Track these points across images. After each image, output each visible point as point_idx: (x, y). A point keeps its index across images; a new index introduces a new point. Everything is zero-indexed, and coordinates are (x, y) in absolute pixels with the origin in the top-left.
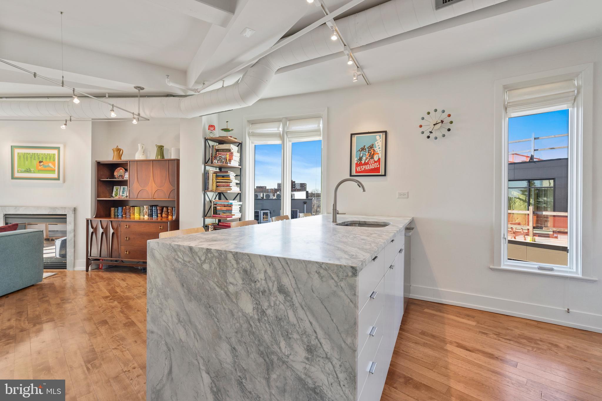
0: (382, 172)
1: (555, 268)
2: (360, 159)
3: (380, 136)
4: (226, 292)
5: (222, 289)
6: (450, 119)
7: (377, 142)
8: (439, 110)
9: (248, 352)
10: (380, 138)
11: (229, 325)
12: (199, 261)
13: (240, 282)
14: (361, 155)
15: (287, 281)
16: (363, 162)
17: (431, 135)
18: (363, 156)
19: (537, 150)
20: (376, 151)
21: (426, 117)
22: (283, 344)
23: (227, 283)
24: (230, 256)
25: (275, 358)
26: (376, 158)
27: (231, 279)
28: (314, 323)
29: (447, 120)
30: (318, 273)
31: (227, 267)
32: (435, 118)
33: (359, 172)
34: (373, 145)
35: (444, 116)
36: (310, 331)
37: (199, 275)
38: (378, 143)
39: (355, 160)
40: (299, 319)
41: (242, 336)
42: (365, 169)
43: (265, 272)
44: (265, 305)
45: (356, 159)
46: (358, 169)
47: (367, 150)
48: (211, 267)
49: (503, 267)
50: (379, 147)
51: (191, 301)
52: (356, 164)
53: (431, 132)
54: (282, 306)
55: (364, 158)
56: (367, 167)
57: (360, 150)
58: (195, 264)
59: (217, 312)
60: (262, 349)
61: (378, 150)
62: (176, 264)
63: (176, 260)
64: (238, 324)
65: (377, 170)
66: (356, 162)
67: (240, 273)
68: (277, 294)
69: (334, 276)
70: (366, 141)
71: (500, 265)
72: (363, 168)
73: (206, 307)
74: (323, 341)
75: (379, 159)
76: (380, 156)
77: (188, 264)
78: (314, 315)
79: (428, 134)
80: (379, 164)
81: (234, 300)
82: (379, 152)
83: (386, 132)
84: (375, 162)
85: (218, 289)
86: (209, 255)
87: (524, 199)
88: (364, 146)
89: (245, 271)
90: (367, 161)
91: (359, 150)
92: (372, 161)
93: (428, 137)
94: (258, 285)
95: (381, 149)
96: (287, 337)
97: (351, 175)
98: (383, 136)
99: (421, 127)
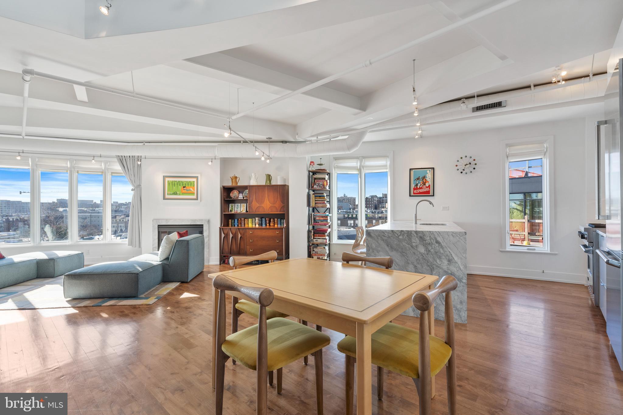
0: (431, 193)
1: (536, 249)
2: (417, 185)
3: (430, 171)
4: (411, 246)
5: (409, 244)
6: (475, 162)
7: (427, 175)
8: (468, 157)
9: (422, 266)
10: (430, 172)
11: (413, 258)
12: (397, 235)
13: (418, 241)
14: (417, 183)
15: (439, 239)
16: (418, 187)
19: (531, 167)
20: (427, 180)
21: (460, 160)
22: (438, 261)
23: (411, 242)
24: (413, 232)
25: (435, 266)
26: (427, 185)
27: (413, 241)
28: (451, 251)
29: (473, 163)
30: (452, 235)
31: (412, 236)
32: (467, 161)
33: (416, 194)
34: (425, 176)
35: (471, 160)
36: (449, 254)
37: (397, 241)
39: (413, 186)
40: (445, 251)
41: (419, 261)
42: (420, 191)
43: (430, 237)
44: (430, 248)
45: (413, 185)
46: (415, 191)
47: (421, 179)
48: (403, 237)
49: (507, 250)
50: (429, 178)
51: (393, 251)
52: (414, 188)
53: (464, 170)
54: (437, 248)
55: (419, 185)
56: (421, 191)
58: (395, 237)
59: (407, 254)
60: (429, 264)
61: (429, 180)
62: (384, 238)
63: (384, 236)
64: (418, 257)
65: (428, 192)
66: (413, 187)
67: (418, 238)
68: (435, 244)
69: (458, 235)
71: (505, 248)
73: (401, 253)
74: (454, 257)
75: (429, 186)
76: (430, 184)
77: (391, 237)
79: (462, 171)
80: (430, 189)
81: (416, 248)
82: (429, 181)
83: (433, 168)
84: (427, 187)
85: (407, 245)
86: (402, 233)
87: (521, 210)
88: (419, 177)
90: (421, 187)
91: (416, 180)
92: (424, 186)
93: (462, 172)
94: (427, 241)
95: (430, 179)
96: (440, 258)
97: (410, 196)
98: (432, 171)
99: (457, 166)
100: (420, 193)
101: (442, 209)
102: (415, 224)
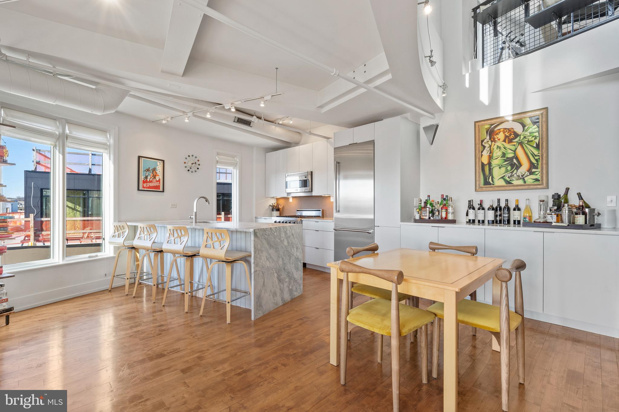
0: (161, 189)
2: (146, 177)
3: (160, 163)
5: (279, 239)
8: (194, 156)
10: (160, 165)
14: (147, 174)
16: (148, 180)
18: (148, 175)
19: (94, 165)
20: (157, 173)
21: (187, 158)
26: (157, 179)
29: (198, 163)
32: (193, 160)
33: (145, 188)
34: (155, 168)
35: (196, 160)
37: (274, 238)
38: (158, 168)
39: (142, 178)
42: (150, 185)
44: (289, 240)
45: (143, 177)
46: (145, 185)
47: (151, 171)
50: (159, 171)
51: (271, 249)
52: (143, 181)
53: (190, 168)
54: (292, 239)
55: (149, 177)
56: (151, 185)
57: (146, 170)
58: (272, 234)
61: (159, 173)
62: (266, 236)
63: (266, 234)
65: (158, 187)
66: (143, 179)
70: (150, 164)
72: (148, 184)
73: (275, 249)
75: (159, 179)
76: (160, 178)
80: (160, 183)
81: (283, 242)
82: (159, 174)
83: (163, 161)
84: (157, 181)
86: (276, 229)
87: (73, 207)
88: (149, 168)
89: (285, 232)
90: (151, 180)
91: (145, 170)
92: (154, 180)
93: (189, 170)
95: (160, 172)
97: (139, 190)
98: (162, 163)
99: (185, 163)
100: (150, 187)
101: (170, 207)
102: (195, 223)
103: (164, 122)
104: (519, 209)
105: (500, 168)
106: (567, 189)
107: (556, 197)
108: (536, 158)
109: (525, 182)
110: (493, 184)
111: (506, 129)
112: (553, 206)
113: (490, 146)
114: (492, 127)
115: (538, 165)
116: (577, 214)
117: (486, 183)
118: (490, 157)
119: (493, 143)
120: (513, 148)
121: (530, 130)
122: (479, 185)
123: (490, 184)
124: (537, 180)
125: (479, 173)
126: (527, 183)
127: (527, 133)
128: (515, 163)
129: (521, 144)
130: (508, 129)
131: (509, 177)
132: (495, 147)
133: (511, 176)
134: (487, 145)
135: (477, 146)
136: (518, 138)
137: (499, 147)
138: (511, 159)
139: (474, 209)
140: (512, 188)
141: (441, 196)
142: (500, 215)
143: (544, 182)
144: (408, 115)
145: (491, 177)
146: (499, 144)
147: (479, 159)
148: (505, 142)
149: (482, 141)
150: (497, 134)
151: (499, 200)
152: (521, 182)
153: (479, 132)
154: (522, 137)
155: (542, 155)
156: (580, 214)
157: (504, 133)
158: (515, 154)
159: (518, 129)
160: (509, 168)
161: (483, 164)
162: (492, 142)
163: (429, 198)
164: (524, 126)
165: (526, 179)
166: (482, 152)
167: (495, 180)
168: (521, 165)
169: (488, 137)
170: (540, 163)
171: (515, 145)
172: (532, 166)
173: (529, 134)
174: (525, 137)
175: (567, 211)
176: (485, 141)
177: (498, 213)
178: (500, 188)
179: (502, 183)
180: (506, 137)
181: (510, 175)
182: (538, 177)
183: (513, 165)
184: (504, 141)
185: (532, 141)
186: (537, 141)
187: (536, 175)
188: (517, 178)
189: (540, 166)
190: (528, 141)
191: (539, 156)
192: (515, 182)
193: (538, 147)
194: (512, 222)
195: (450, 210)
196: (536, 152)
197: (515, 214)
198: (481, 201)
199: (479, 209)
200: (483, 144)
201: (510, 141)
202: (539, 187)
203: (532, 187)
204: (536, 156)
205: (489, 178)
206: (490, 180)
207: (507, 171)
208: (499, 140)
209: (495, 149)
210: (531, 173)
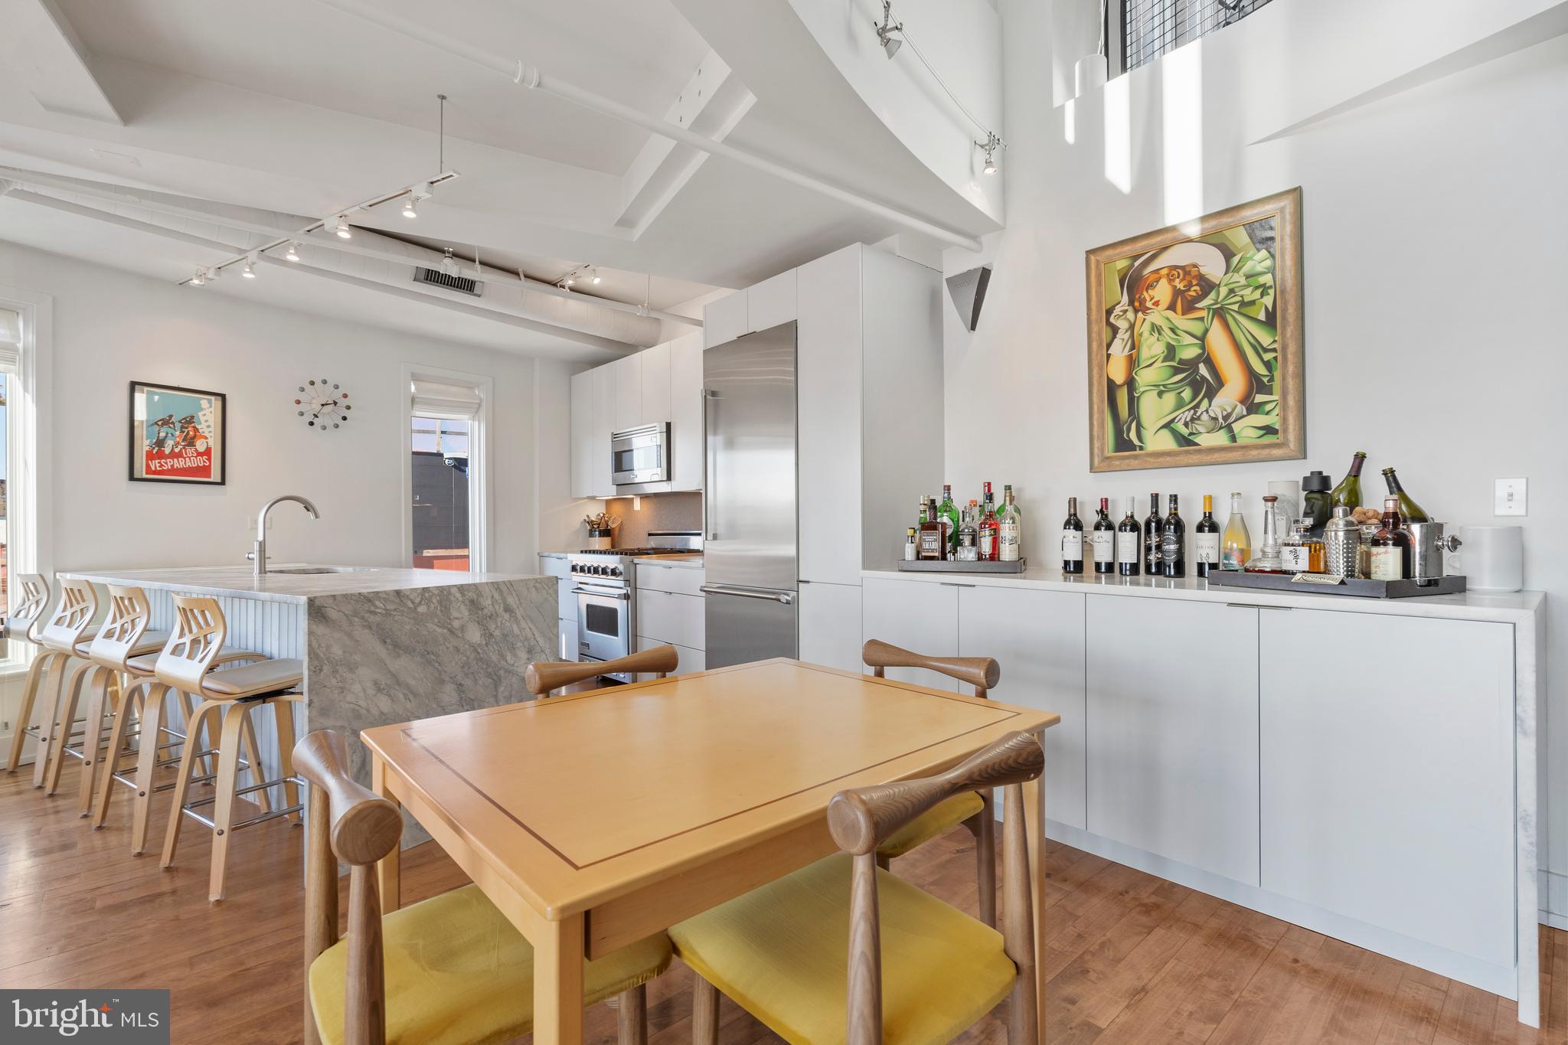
0: (215, 476)
2: (160, 443)
3: (210, 402)
4: (449, 630)
5: (443, 627)
6: (346, 402)
7: (203, 413)
8: (331, 383)
9: (476, 680)
10: (210, 407)
11: (453, 664)
12: (411, 605)
13: (466, 613)
14: (162, 435)
15: (512, 601)
16: (167, 450)
17: (316, 421)
18: (166, 437)
20: (200, 431)
21: (307, 387)
22: (509, 658)
23: (450, 619)
24: (454, 591)
25: (502, 672)
26: (201, 446)
27: (455, 614)
28: (533, 628)
29: (343, 402)
30: (534, 587)
31: (451, 602)
32: (327, 394)
33: (156, 472)
34: (193, 417)
35: (337, 395)
36: (529, 635)
37: (412, 621)
38: (205, 415)
39: (143, 445)
40: (521, 629)
41: (469, 668)
42: (172, 466)
43: (492, 597)
44: (492, 627)
45: (147, 442)
46: (155, 464)
47: (178, 426)
48: (428, 608)
50: (207, 424)
51: (399, 656)
52: (149, 453)
53: (316, 416)
54: (508, 624)
55: (170, 443)
56: (179, 464)
57: (160, 423)
58: (405, 610)
59: (437, 656)
60: (489, 670)
61: (206, 430)
62: (372, 618)
63: (371, 612)
64: (465, 658)
65: (205, 470)
66: (147, 448)
67: (466, 605)
68: (504, 614)
69: (545, 586)
70: (175, 406)
72: (166, 463)
73: (422, 656)
74: (539, 639)
75: (209, 449)
76: (211, 445)
77: (394, 613)
78: (532, 621)
79: (311, 418)
80: (209, 459)
81: (460, 635)
82: (207, 434)
83: (223, 397)
84: (200, 454)
85: (439, 630)
86: (427, 595)
88: (170, 416)
89: (472, 602)
90: (177, 450)
91: (156, 423)
92: (190, 451)
93: (312, 424)
94: (486, 611)
95: (212, 429)
96: (513, 649)
97: (132, 478)
98: (217, 403)
99: (298, 402)
100: (173, 471)
101: (249, 527)
102: (260, 573)
103: (196, 282)
104: (1214, 528)
105: (1160, 394)
106: (1360, 459)
107: (1315, 486)
108: (1268, 356)
109: (1233, 438)
110: (1141, 448)
111: (1176, 267)
112: (1306, 515)
113: (1132, 327)
114: (1137, 264)
115: (1272, 379)
116: (1376, 542)
117: (1123, 444)
118: (1132, 362)
119: (1140, 314)
120: (1197, 328)
121: (1247, 268)
122: (1102, 450)
123: (1132, 447)
124: (1269, 430)
125: (1102, 412)
126: (1240, 441)
127: (1239, 278)
128: (1203, 377)
129: (1220, 313)
130: (1183, 268)
131: (1186, 425)
132: (1146, 328)
133: (1193, 420)
134: (1122, 325)
135: (1095, 328)
136: (1213, 295)
137: (1156, 329)
138: (1190, 365)
139: (1078, 526)
140: (1195, 458)
141: (985, 486)
142: (1159, 547)
143: (1292, 436)
144: (893, 241)
145: (1134, 425)
146: (1156, 316)
147: (1101, 368)
148: (1175, 311)
149: (1109, 312)
150: (1151, 286)
151: (1155, 498)
152: (1221, 439)
153: (1099, 284)
154: (1223, 291)
155: (1284, 348)
156: (1385, 544)
157: (1170, 281)
158: (1203, 347)
159: (1212, 265)
160: (1187, 394)
161: (1111, 384)
162: (1136, 311)
163: (949, 494)
164: (1228, 255)
165: (1236, 427)
166: (1109, 346)
167: (1147, 434)
168: (1221, 383)
169: (1125, 299)
170: (1277, 374)
171: (1202, 319)
172: (1256, 384)
173: (1243, 281)
174: (1232, 291)
175: (1341, 534)
176: (1118, 310)
177: (1154, 540)
178: (1161, 459)
179: (1164, 442)
180: (1177, 293)
181: (1188, 415)
182: (1272, 420)
183: (1196, 385)
184: (1172, 307)
185: (1253, 303)
186: (1268, 301)
187: (1268, 413)
188: (1211, 424)
189: (1277, 386)
190: (1243, 304)
191: (1274, 350)
192: (1205, 440)
193: (1270, 321)
194: (1191, 569)
195: (1007, 530)
196: (1265, 339)
197: (1200, 543)
198: (1105, 502)
199: (1097, 527)
200: (1112, 320)
201: (1189, 307)
202: (1276, 452)
203: (1255, 452)
204: (1266, 350)
205: (1129, 430)
206: (1133, 436)
207: (1180, 404)
208: (1156, 304)
209: (1146, 334)
210: (1253, 408)
